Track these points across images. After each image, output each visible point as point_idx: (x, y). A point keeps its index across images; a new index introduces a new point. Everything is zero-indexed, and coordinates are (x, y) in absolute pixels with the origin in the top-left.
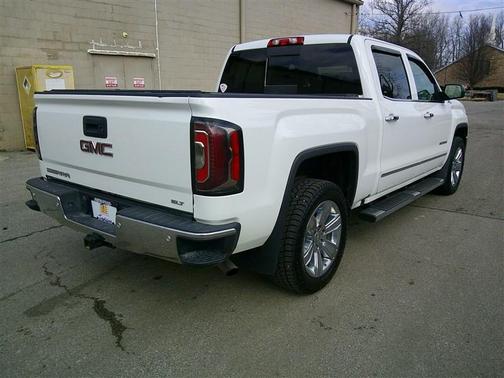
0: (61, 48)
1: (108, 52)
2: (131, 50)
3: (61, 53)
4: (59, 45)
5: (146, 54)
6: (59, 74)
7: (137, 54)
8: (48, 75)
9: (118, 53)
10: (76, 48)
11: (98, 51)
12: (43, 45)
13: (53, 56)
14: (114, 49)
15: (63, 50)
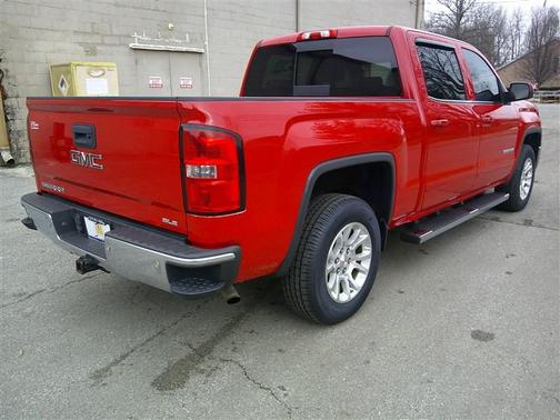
0: (99, 41)
1: (152, 47)
2: (177, 44)
3: (99, 48)
4: (97, 39)
5: (194, 50)
6: (101, 72)
7: (184, 49)
8: (89, 73)
9: (163, 47)
10: (116, 41)
11: (142, 46)
12: (80, 38)
13: (91, 51)
14: (159, 43)
15: (103, 44)
